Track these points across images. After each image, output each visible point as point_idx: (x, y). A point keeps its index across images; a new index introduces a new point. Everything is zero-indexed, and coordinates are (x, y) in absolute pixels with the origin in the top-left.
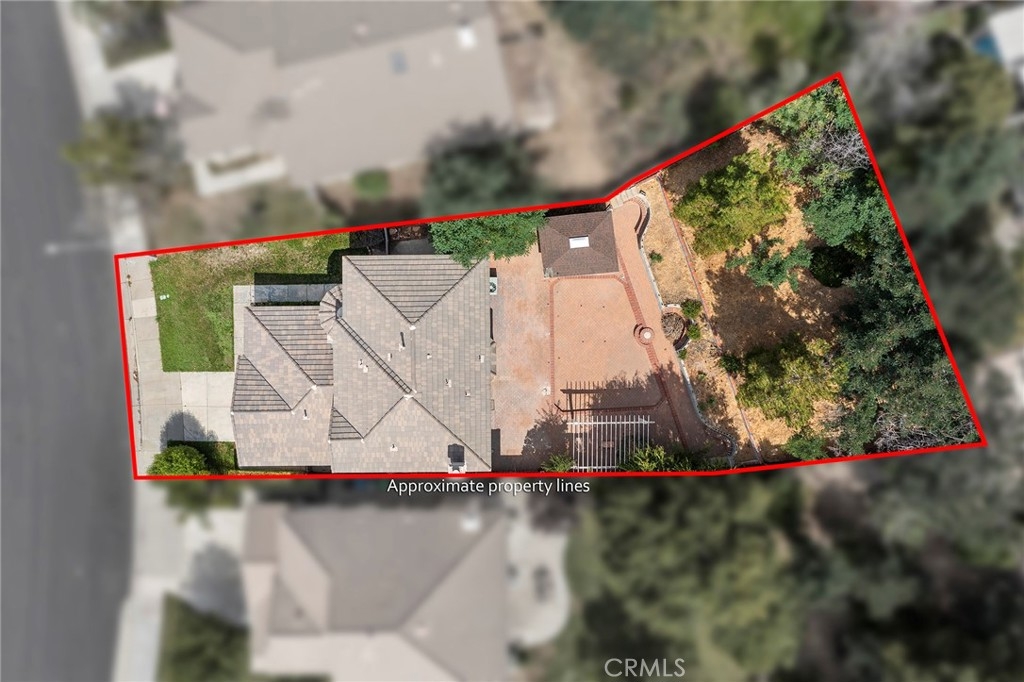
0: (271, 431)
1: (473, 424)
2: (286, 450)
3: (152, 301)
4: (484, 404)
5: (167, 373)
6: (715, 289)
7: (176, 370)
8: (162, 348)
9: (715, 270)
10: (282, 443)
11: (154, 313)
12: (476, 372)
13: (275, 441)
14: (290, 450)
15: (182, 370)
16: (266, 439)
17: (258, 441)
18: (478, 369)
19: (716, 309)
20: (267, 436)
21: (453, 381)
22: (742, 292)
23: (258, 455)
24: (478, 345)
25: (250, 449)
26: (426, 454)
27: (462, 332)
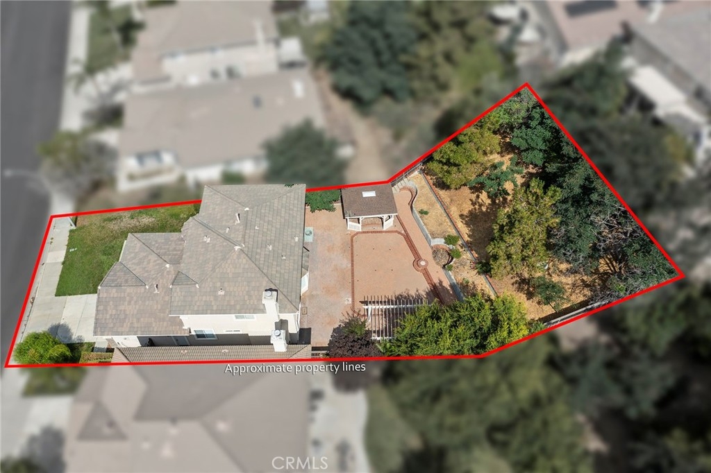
0: (126, 303)
1: (286, 277)
2: (135, 320)
3: (63, 253)
4: (296, 266)
5: (58, 297)
6: (467, 224)
7: (65, 295)
8: (60, 280)
9: (465, 213)
10: (133, 315)
11: (62, 259)
12: (291, 246)
13: (128, 313)
14: (138, 320)
15: (70, 295)
16: (121, 310)
17: (114, 312)
18: (293, 244)
19: (469, 236)
20: (122, 308)
21: (274, 246)
22: (485, 221)
23: (112, 325)
24: (294, 230)
25: (106, 319)
26: (246, 297)
27: (282, 220)
